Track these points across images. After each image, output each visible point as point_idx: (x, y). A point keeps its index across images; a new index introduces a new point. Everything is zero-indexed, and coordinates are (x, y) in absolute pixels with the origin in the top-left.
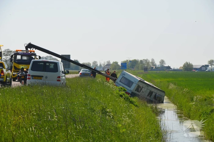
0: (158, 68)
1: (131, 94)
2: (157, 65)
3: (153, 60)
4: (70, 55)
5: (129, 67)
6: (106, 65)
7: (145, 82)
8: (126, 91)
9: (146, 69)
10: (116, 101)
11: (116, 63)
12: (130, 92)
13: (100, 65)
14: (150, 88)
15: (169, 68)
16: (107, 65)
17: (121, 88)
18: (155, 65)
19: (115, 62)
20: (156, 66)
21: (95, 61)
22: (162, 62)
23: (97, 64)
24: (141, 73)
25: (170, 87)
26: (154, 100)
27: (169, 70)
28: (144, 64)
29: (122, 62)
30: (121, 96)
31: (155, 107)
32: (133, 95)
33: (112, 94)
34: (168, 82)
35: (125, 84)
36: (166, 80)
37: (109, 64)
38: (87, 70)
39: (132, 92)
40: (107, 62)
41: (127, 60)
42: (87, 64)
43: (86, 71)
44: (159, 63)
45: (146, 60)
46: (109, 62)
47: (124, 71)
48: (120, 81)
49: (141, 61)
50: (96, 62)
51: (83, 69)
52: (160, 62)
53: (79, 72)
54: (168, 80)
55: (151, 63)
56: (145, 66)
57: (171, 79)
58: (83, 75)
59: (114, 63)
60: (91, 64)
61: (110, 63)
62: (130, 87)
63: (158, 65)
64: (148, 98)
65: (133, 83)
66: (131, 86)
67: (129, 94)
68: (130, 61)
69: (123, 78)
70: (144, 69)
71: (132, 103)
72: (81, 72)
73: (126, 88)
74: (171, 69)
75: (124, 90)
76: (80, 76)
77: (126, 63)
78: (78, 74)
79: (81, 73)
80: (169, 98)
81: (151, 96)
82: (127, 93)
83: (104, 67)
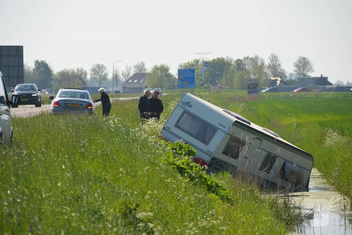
0: (291, 82)
1: (210, 165)
2: (287, 75)
3: (274, 58)
4: (22, 47)
5: (201, 80)
6: (131, 75)
7: (253, 126)
8: (194, 154)
9: (253, 87)
10: (167, 186)
11: (164, 70)
12: (207, 159)
13: (116, 77)
14: (266, 144)
15: (323, 81)
16: (136, 76)
17: (181, 147)
18: (282, 75)
19: (159, 65)
20: (285, 77)
21: (98, 66)
22: (303, 64)
23: (106, 75)
24: (240, 99)
25: (329, 142)
26: (279, 181)
27: (325, 90)
28: (248, 72)
29: (181, 66)
30: (181, 170)
31: (285, 202)
32: (216, 166)
33: (153, 164)
34: (322, 124)
35: (191, 135)
36: (313, 119)
37: (140, 74)
38: (75, 93)
39: (213, 159)
40: (135, 67)
41: (197, 62)
42: (73, 72)
43: (73, 95)
44: (295, 68)
45: (254, 60)
46: (141, 67)
47: (189, 94)
48: (177, 126)
49: (239, 62)
50: (103, 67)
51: (64, 90)
52: (296, 66)
53: (52, 98)
54: (321, 118)
55: (269, 67)
56: (252, 76)
57: (329, 118)
58: (62, 107)
59: (156, 68)
60: (86, 74)
61: (145, 70)
62: (205, 141)
63: (291, 74)
64: (263, 174)
65: (214, 130)
66: (210, 140)
67: (203, 163)
68: (206, 64)
69: (185, 114)
70: (249, 87)
71: (213, 192)
72: (57, 99)
73: (195, 147)
74: (330, 84)
75: (190, 153)
76: (53, 110)
77: (193, 71)
78: (48, 106)
79: (56, 103)
80: (325, 175)
81: (270, 168)
82: (196, 160)
83: (127, 81)
